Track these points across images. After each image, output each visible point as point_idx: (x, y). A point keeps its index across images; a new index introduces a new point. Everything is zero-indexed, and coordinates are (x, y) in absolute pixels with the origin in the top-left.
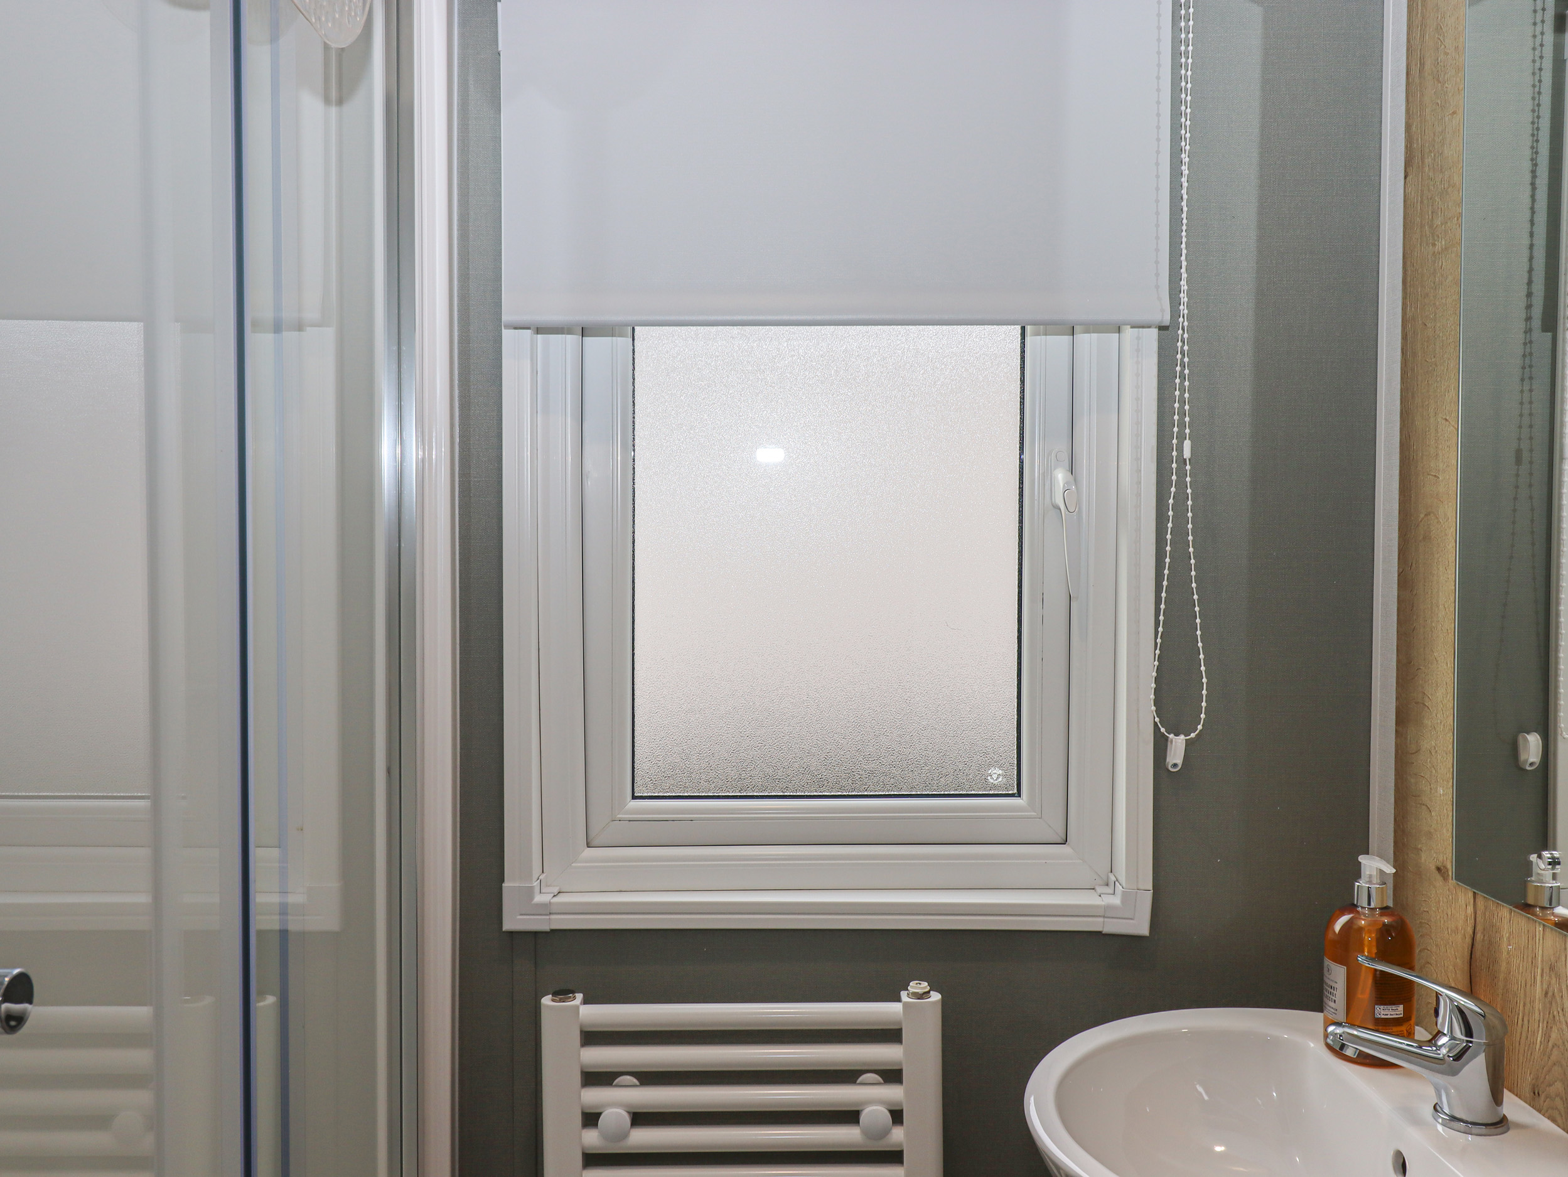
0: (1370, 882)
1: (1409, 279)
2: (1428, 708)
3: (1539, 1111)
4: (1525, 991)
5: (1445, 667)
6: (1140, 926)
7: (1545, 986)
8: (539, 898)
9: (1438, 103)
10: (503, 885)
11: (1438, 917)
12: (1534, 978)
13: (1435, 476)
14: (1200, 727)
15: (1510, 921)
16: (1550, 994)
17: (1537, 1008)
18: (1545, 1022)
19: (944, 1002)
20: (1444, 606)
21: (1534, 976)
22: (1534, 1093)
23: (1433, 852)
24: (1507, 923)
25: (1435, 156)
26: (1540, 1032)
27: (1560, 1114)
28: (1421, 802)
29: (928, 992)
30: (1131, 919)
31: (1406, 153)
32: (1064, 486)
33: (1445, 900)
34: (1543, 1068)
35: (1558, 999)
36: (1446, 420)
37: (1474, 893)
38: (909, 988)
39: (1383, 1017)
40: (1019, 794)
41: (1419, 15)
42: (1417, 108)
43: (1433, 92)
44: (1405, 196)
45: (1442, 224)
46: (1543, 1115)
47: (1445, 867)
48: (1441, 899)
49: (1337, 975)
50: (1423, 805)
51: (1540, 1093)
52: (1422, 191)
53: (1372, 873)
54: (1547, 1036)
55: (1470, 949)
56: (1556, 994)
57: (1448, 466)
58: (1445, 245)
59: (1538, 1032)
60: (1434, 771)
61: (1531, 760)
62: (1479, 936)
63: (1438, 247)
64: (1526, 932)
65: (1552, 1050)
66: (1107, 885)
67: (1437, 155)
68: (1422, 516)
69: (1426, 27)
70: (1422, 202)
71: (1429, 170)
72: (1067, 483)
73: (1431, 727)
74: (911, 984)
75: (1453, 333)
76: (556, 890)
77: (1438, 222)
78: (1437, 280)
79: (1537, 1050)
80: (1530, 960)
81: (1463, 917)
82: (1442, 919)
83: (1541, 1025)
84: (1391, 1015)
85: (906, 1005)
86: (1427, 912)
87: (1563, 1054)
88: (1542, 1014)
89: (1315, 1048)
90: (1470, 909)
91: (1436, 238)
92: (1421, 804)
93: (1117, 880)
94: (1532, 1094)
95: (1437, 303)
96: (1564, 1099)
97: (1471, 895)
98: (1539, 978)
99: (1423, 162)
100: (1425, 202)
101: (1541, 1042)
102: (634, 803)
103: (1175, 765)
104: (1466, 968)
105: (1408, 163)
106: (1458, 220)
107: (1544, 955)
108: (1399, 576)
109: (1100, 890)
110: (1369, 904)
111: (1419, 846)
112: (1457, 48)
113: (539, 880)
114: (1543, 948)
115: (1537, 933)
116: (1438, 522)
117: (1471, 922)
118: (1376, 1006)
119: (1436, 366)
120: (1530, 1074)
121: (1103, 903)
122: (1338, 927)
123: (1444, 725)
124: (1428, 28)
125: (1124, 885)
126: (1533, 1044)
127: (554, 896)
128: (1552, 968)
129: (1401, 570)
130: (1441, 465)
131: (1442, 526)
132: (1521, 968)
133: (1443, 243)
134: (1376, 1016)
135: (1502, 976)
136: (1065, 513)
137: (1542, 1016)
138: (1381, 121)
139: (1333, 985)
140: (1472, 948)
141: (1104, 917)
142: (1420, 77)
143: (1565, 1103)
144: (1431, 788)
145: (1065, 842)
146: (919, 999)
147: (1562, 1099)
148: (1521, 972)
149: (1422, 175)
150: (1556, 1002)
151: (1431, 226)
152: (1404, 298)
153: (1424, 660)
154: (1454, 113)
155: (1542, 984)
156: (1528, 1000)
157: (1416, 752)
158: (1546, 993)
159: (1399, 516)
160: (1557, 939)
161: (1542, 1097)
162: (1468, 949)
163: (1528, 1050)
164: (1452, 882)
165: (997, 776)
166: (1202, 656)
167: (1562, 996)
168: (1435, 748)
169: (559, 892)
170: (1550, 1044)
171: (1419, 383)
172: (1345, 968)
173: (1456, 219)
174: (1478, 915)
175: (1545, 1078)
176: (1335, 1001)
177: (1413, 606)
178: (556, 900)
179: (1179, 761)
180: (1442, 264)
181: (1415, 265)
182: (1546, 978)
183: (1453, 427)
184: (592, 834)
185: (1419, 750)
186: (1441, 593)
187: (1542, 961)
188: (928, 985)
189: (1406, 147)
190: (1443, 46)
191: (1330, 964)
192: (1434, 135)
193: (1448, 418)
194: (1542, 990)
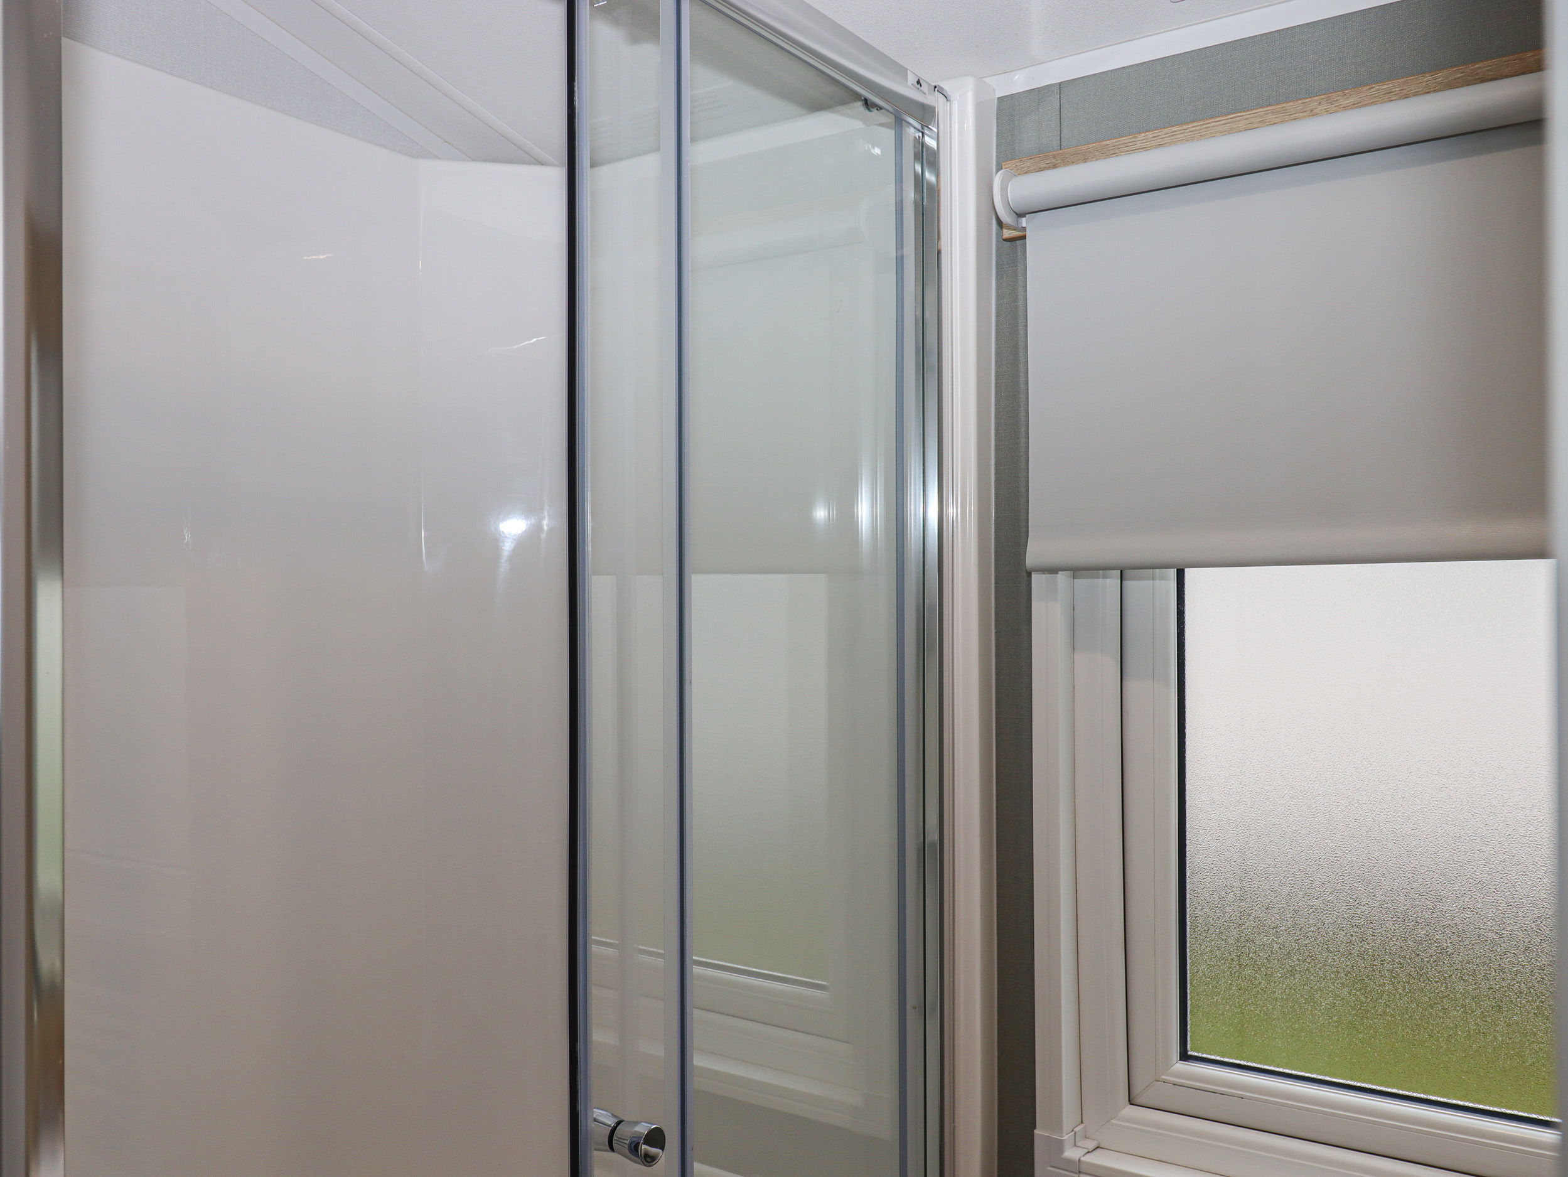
8: (1071, 1153)
10: (1035, 1131)
76: (1091, 1147)
102: (1181, 1065)
113: (1073, 1132)
127: (1088, 1152)
169: (1098, 1147)
178: (1088, 1159)
184: (1135, 1092)
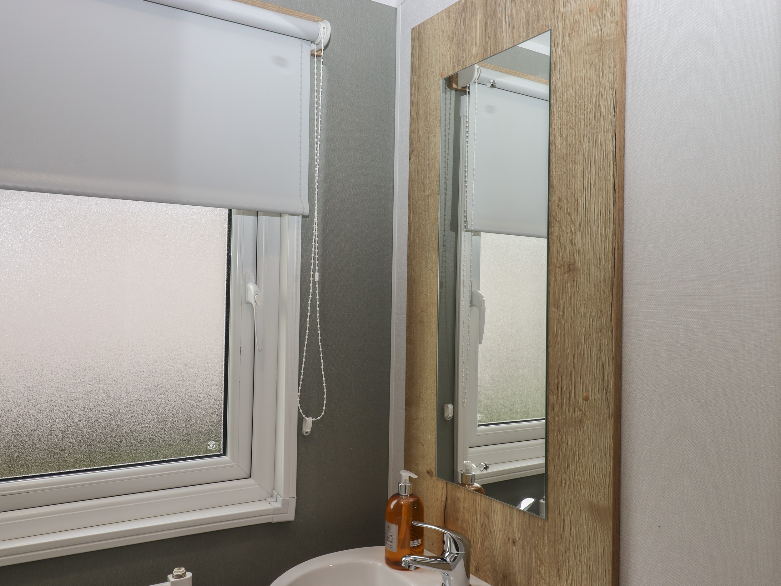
0: (405, 483)
1: (411, 205)
2: (422, 399)
3: (479, 578)
4: (472, 525)
5: (431, 380)
6: (290, 516)
7: (482, 522)
9: (426, 130)
11: (428, 494)
12: (476, 519)
13: (426, 295)
14: (323, 414)
15: (464, 494)
16: (484, 525)
17: (478, 532)
18: (482, 538)
19: (193, 577)
20: (431, 353)
21: (476, 518)
22: (477, 570)
23: (425, 464)
24: (463, 495)
25: (425, 152)
26: (479, 543)
27: (489, 578)
28: (419, 442)
29: (185, 573)
30: (286, 513)
31: (410, 149)
32: (254, 293)
33: (431, 486)
34: (481, 559)
35: (488, 527)
36: (431, 270)
37: (446, 482)
38: (173, 573)
39: (413, 546)
40: (225, 454)
41: (416, 89)
42: (416, 130)
43: (424, 124)
44: (409, 168)
45: (429, 183)
46: (481, 579)
47: (431, 471)
48: (429, 486)
49: (393, 529)
50: (420, 443)
51: (480, 570)
52: (418, 167)
53: (406, 479)
54: (483, 544)
55: (444, 508)
56: (487, 525)
57: (432, 291)
58: (431, 192)
59: (478, 542)
60: (425, 428)
61: (450, 416)
62: (449, 502)
63: (427, 193)
64: (472, 499)
65: (485, 550)
66: (272, 497)
67: (426, 153)
68: (419, 312)
69: (420, 95)
70: (418, 171)
71: (422, 158)
72: (256, 291)
73: (424, 407)
74: (175, 570)
75: (434, 232)
77: (427, 182)
78: (426, 207)
79: (478, 551)
80: (474, 511)
81: (441, 494)
82: (430, 495)
83: (480, 540)
84: (417, 544)
85: (173, 583)
86: (422, 492)
87: (490, 552)
88: (480, 535)
89: (381, 565)
90: (444, 490)
91: (426, 189)
92: (419, 443)
93: (278, 494)
94: (476, 570)
95: (427, 218)
96: (491, 571)
97: (444, 483)
98: (479, 519)
99: (419, 154)
100: (420, 172)
101: (480, 547)
103: (307, 432)
104: (442, 516)
105: (411, 153)
106: (437, 183)
107: (481, 508)
108: (407, 338)
109: (268, 499)
110: (405, 493)
111: (418, 462)
112: (436, 108)
114: (481, 505)
115: (478, 499)
116: (427, 315)
117: (444, 496)
118: (411, 542)
119: (426, 245)
120: (475, 562)
121: (272, 507)
122: (392, 506)
123: (431, 407)
124: (421, 96)
125: (283, 497)
126: (476, 548)
128: (485, 514)
129: (408, 335)
130: (429, 290)
131: (429, 317)
132: (470, 515)
133: (429, 192)
134: (411, 546)
135: (460, 519)
136: (255, 307)
137: (480, 536)
138: (394, 132)
139: (391, 534)
140: (445, 507)
141: (273, 514)
142: (417, 116)
143: (492, 573)
144: (424, 436)
145: (250, 477)
146: (180, 578)
147: (490, 571)
148: (470, 517)
149: (418, 160)
150: (487, 528)
151: (423, 183)
152: (409, 213)
153: (420, 377)
154: (435, 136)
155: (480, 520)
156: (473, 529)
157: (416, 419)
158: (482, 525)
159: (407, 312)
160: (487, 501)
161: (481, 571)
162: (443, 508)
163: (474, 551)
164: (435, 478)
165: (212, 445)
166: (324, 379)
167: (490, 526)
168: (426, 417)
170: (484, 548)
171: (417, 252)
172: (397, 525)
173: (436, 182)
174: (448, 492)
175: (482, 563)
176: (392, 542)
177: (414, 352)
179: (309, 430)
180: (429, 201)
181: (415, 199)
182: (482, 518)
183: (435, 273)
185: (418, 418)
186: (429, 348)
187: (480, 511)
188: (185, 569)
189: (410, 146)
190: (429, 105)
191: (389, 524)
192: (424, 143)
193: (432, 269)
194: (480, 523)
